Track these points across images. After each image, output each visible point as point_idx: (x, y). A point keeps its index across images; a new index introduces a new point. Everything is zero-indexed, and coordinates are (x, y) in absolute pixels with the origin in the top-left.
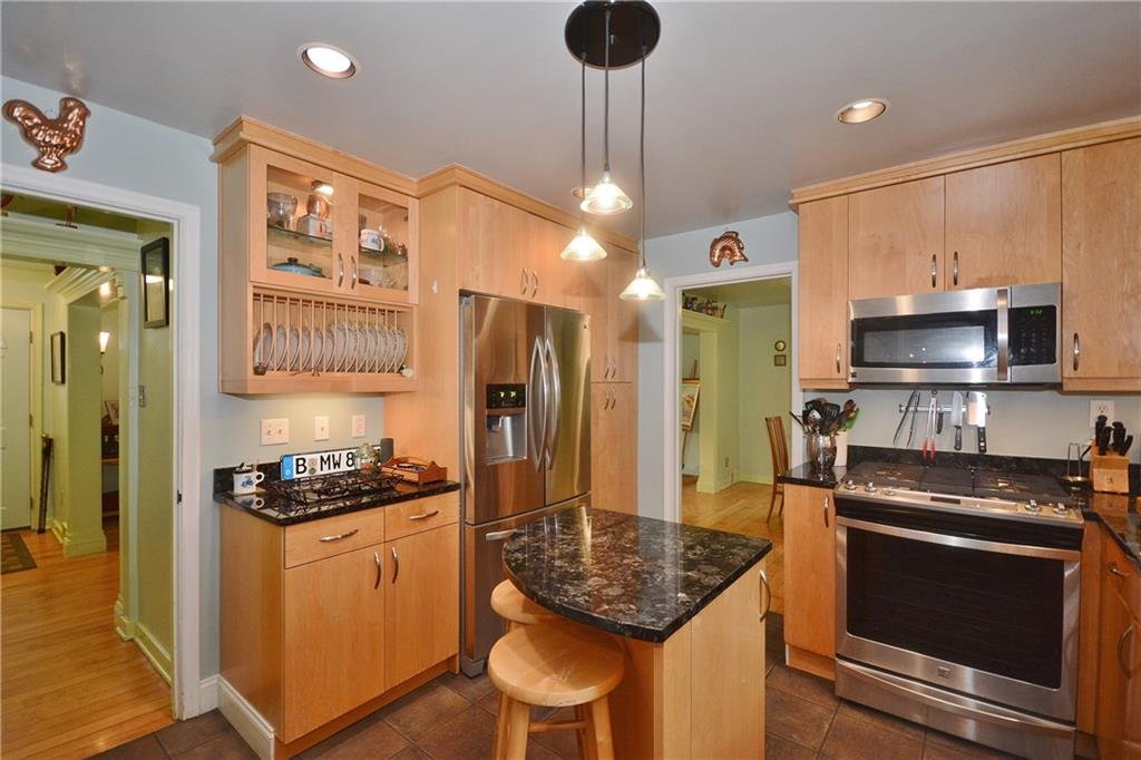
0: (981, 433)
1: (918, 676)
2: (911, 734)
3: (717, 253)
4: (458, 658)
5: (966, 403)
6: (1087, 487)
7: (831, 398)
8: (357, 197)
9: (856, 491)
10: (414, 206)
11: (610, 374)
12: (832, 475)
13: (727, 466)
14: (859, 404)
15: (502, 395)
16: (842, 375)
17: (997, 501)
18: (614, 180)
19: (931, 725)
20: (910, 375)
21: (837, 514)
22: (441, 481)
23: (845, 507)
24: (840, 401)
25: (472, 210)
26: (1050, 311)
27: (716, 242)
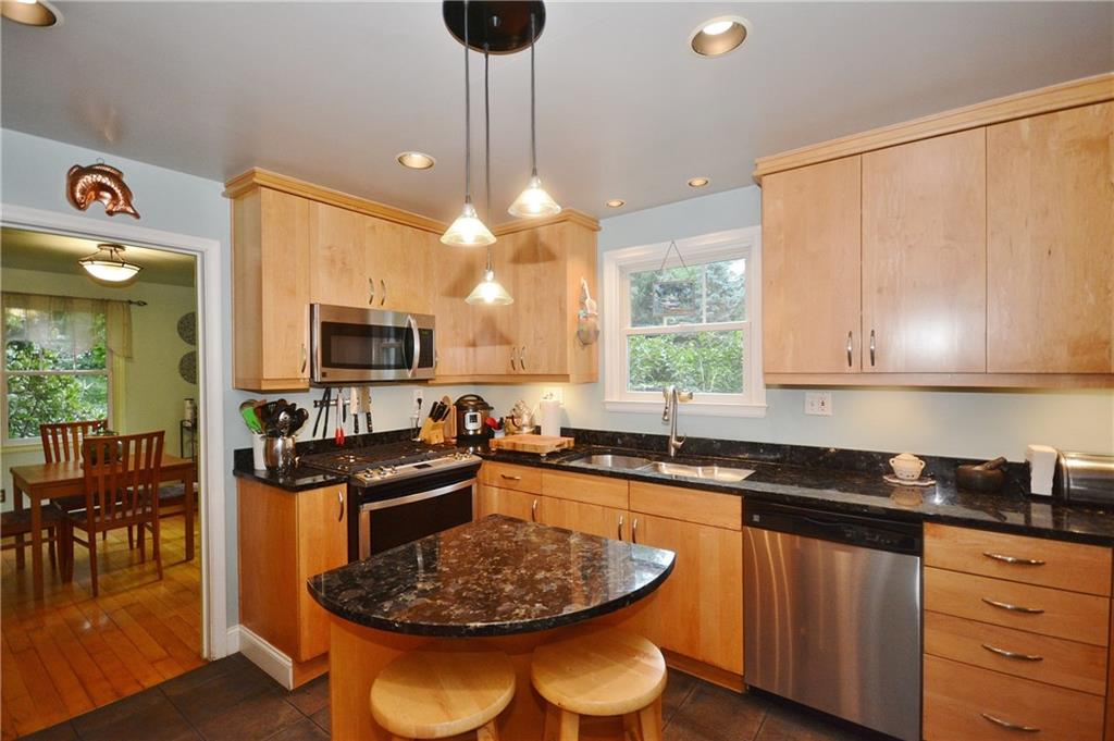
16: (307, 375)
26: (431, 333)
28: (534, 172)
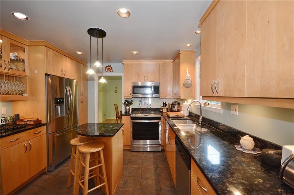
0: (150, 105)
1: (142, 143)
2: (142, 153)
3: (107, 69)
4: (46, 168)
5: (148, 100)
6: (162, 112)
7: (129, 100)
8: (10, 44)
9: (134, 115)
10: (27, 48)
11: (82, 95)
12: (129, 113)
13: (104, 116)
14: (133, 101)
15: (59, 100)
16: (131, 95)
17: (152, 114)
18: (99, 62)
19: (144, 151)
20: (140, 96)
21: (131, 120)
22: (40, 124)
23: (132, 118)
24: (130, 100)
25: (48, 53)
26: (158, 86)
27: (107, 67)
28: (98, 59)
